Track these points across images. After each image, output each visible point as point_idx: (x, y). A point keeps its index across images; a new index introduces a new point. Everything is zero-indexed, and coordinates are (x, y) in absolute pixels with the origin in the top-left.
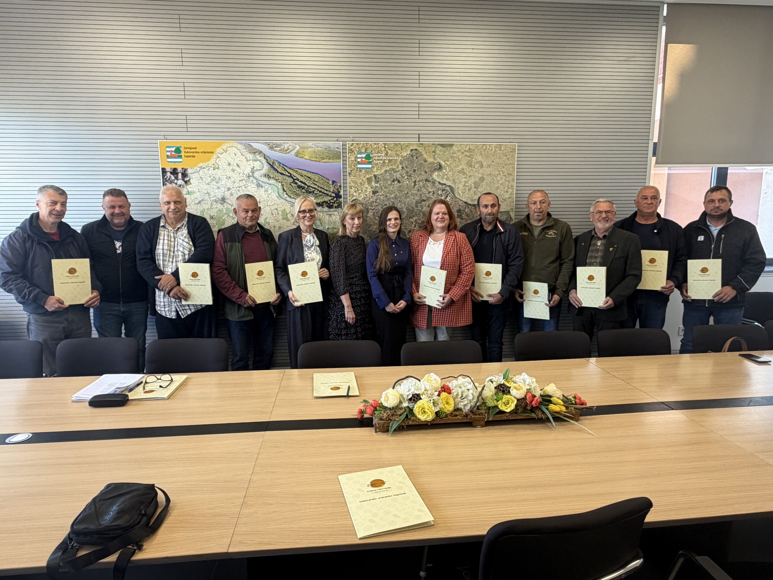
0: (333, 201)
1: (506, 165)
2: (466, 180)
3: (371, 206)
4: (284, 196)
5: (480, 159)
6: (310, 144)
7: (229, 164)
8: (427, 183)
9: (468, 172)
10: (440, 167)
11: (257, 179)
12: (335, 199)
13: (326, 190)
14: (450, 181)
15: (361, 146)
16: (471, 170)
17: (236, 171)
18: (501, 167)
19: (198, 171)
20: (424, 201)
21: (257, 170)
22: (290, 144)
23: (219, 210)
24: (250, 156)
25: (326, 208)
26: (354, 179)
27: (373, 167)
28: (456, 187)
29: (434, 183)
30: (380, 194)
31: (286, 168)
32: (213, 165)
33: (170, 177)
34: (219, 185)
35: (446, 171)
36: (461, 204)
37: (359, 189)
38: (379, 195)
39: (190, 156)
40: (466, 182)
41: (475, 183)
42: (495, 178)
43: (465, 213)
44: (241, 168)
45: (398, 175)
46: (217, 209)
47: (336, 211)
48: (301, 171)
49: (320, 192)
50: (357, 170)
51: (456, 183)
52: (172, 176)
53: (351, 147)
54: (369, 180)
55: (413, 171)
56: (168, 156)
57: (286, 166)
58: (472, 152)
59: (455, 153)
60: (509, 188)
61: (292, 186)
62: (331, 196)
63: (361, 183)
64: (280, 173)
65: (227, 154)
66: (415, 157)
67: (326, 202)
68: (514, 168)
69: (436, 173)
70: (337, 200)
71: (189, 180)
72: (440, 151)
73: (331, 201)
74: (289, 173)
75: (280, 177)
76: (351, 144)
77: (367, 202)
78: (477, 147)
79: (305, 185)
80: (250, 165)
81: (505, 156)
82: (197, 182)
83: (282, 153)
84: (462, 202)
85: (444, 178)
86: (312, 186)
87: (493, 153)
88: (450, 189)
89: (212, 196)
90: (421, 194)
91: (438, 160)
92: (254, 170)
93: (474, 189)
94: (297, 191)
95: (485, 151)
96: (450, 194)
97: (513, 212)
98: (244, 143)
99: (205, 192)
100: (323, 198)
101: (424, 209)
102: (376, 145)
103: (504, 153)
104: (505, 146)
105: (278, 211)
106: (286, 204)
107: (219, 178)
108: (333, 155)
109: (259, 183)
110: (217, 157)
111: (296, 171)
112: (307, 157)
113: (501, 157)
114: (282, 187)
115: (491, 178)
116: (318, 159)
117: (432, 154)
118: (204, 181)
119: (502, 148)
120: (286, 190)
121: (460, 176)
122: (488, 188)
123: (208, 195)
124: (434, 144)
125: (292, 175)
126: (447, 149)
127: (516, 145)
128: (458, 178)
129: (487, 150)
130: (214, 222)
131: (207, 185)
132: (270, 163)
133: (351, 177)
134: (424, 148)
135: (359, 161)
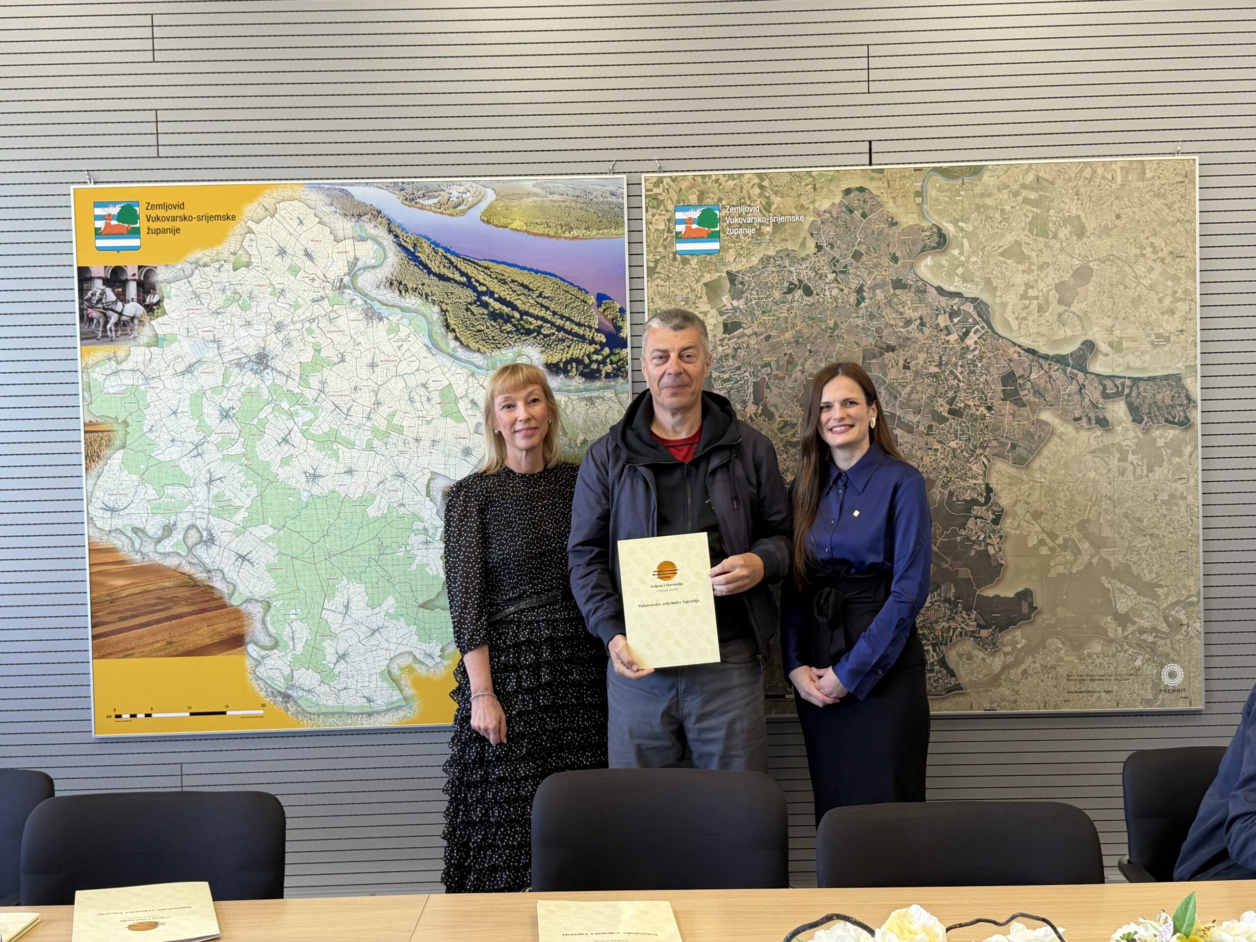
0: (600, 358)
1: (1163, 224)
3: (720, 368)
4: (448, 344)
5: (1073, 208)
6: (528, 183)
7: (282, 252)
8: (898, 292)
9: (1034, 254)
10: (942, 241)
11: (366, 295)
12: (607, 351)
13: (579, 325)
14: (977, 284)
15: (684, 185)
16: (1047, 246)
17: (301, 273)
18: (1147, 234)
19: (187, 273)
20: (891, 349)
21: (365, 268)
22: (468, 185)
23: (249, 392)
24: (346, 226)
25: (577, 378)
27: (722, 248)
28: (998, 301)
29: (922, 291)
30: (748, 332)
31: (453, 258)
32: (234, 254)
33: (103, 293)
34: (249, 315)
35: (962, 254)
36: (1016, 356)
38: (744, 335)
39: (165, 231)
40: (1028, 286)
41: (1060, 287)
42: (1127, 269)
43: (1029, 384)
44: (321, 261)
45: (804, 272)
46: (243, 389)
47: (608, 388)
48: (501, 267)
49: (560, 329)
50: (675, 259)
51: (996, 288)
52: (109, 291)
53: (656, 191)
54: (712, 289)
55: (854, 257)
56: (99, 233)
57: (453, 253)
58: (1045, 189)
59: (990, 195)
60: (1179, 300)
61: (473, 313)
62: (592, 342)
63: (687, 300)
64: (435, 274)
65: (275, 222)
66: (857, 214)
67: (579, 361)
68: (1190, 234)
69: (929, 261)
70: (612, 353)
71: (158, 303)
72: (940, 190)
73: (595, 357)
74: (463, 274)
75: (436, 287)
76: (655, 180)
78: (1061, 171)
79: (513, 310)
80: (346, 252)
81: (1159, 196)
82: (184, 307)
83: (442, 213)
84: (1017, 348)
85: (957, 274)
86: (536, 312)
87: (1118, 189)
88: (975, 308)
89: (228, 349)
90: (880, 328)
91: (935, 220)
92: (356, 269)
93: (1057, 305)
94: (488, 328)
95: (1089, 182)
96: (977, 327)
97: (1196, 377)
98: (326, 186)
99: (206, 337)
100: (569, 347)
101: (892, 374)
102: (734, 179)
103: (1155, 189)
104: (1156, 166)
105: (430, 390)
106: (453, 368)
107: (251, 293)
108: (600, 214)
109: (372, 307)
110: (246, 230)
111: (486, 268)
112: (517, 224)
113: (1145, 201)
114: (442, 318)
115: (1115, 269)
116: (554, 229)
117: (913, 202)
118: (206, 305)
119: (1148, 171)
120: (454, 327)
121: (1009, 267)
122: (1104, 302)
123: (216, 346)
124: (920, 169)
125: (473, 280)
126: (963, 184)
127: (1194, 160)
128: (1001, 273)
129: (1098, 180)
130: (232, 428)
131: (215, 315)
132: (406, 244)
133: (656, 282)
134: (886, 184)
135: (681, 232)
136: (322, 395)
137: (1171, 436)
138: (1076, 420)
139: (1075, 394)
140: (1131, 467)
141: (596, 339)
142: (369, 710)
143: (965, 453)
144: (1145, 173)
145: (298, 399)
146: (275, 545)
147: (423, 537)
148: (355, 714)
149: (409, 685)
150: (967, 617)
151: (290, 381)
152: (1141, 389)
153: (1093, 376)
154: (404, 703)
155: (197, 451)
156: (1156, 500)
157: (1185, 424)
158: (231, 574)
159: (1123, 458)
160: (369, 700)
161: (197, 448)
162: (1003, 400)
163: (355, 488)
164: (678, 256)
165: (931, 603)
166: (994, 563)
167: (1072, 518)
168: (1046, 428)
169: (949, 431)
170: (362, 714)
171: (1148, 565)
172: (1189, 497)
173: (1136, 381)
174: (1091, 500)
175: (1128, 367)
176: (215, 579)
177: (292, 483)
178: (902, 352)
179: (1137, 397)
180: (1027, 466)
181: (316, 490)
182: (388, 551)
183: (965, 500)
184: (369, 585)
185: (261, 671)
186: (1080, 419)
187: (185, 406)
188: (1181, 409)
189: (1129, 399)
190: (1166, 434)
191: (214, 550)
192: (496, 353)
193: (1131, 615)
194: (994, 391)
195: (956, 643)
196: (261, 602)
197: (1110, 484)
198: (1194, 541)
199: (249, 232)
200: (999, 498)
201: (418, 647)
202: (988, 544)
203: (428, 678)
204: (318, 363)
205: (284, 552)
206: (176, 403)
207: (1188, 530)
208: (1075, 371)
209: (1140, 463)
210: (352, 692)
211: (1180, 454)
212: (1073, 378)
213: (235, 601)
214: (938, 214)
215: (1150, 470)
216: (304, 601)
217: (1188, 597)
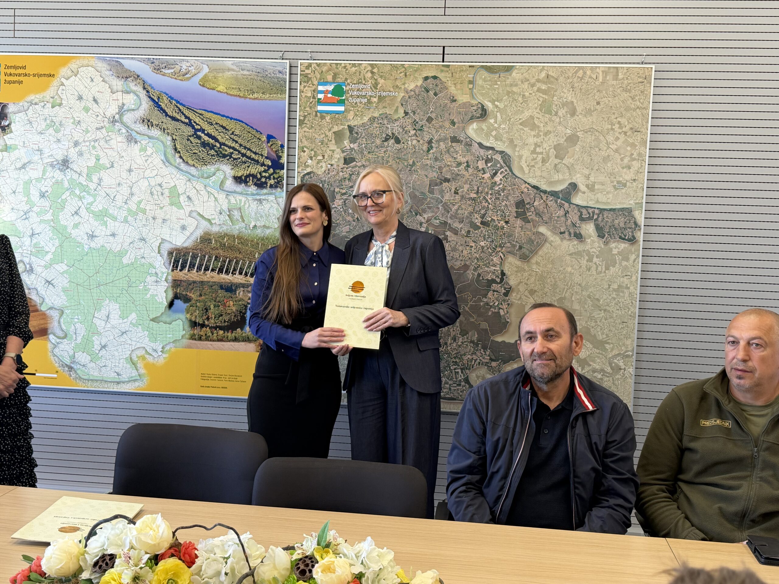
0: (267, 175)
1: (628, 109)
2: (539, 140)
3: (340, 186)
4: (175, 160)
5: (569, 96)
6: (229, 62)
7: (80, 98)
8: (454, 144)
9: (542, 125)
10: (483, 113)
11: (128, 127)
12: (271, 171)
13: (255, 153)
14: (504, 143)
15: (325, 69)
16: (550, 120)
17: (91, 111)
18: (616, 115)
19: (26, 108)
20: (447, 180)
21: (128, 111)
22: (192, 62)
23: (57, 182)
24: (118, 84)
25: (252, 186)
26: (310, 133)
27: (346, 110)
28: (517, 154)
29: (469, 145)
30: (359, 164)
31: (181, 107)
32: (53, 98)
34: (60, 135)
35: (496, 122)
36: (526, 190)
37: (318, 152)
38: (356, 166)
39: (14, 82)
40: (537, 146)
41: (557, 147)
42: (601, 138)
43: (533, 208)
44: (102, 105)
45: (395, 128)
46: (53, 180)
47: (271, 194)
48: (210, 115)
50: (316, 115)
51: (516, 146)
53: (307, 71)
54: (338, 136)
55: (427, 120)
57: (181, 104)
58: (551, 83)
59: (516, 85)
60: (634, 159)
61: (191, 142)
62: (263, 165)
63: (322, 142)
64: (170, 117)
65: (77, 79)
66: (431, 93)
67: (254, 176)
68: (645, 117)
69: (475, 125)
70: (274, 172)
71: (8, 126)
72: (485, 80)
73: (264, 174)
74: (186, 117)
75: (170, 124)
76: (306, 65)
77: (332, 180)
78: (563, 72)
79: (216, 141)
80: (118, 100)
81: (626, 91)
82: (22, 129)
83: (176, 79)
84: (527, 185)
85: (492, 135)
86: (229, 144)
87: (599, 85)
88: (502, 157)
89: (46, 155)
90: (441, 167)
91: (480, 100)
92: (123, 110)
93: (554, 159)
94: (200, 152)
95: (581, 80)
96: (502, 170)
97: (642, 210)
98: (108, 59)
99: (34, 147)
100: (248, 167)
101: (447, 197)
102: (356, 67)
103: (624, 86)
104: (625, 71)
105: (163, 188)
106: (178, 176)
107: (61, 122)
108: (272, 85)
109: (131, 135)
110: (60, 84)
111: (200, 114)
112: (221, 88)
113: (616, 93)
114: (173, 144)
115: (593, 138)
116: (243, 93)
117: (468, 87)
118: (35, 128)
119: (620, 74)
120: (179, 150)
121: (526, 133)
122: (585, 159)
123: (39, 153)
124: (473, 66)
125: (192, 121)
126: (500, 77)
127: (652, 68)
128: (520, 136)
129: (587, 79)
130: (46, 203)
131: (40, 135)
132: (153, 97)
133: (304, 130)
134: (451, 75)
135: (321, 99)
136: (99, 186)
137: (623, 247)
138: (561, 233)
139: (562, 216)
140: (595, 266)
141: (265, 163)
142: (118, 380)
143: (489, 250)
144: (618, 75)
145: (85, 189)
146: (68, 276)
147: (154, 278)
148: (109, 382)
149: (142, 367)
150: (484, 353)
151: (81, 177)
152: (605, 216)
153: (574, 206)
154: (138, 378)
155: (26, 216)
156: (609, 288)
157: (632, 240)
158: (42, 292)
159: (590, 260)
160: (118, 374)
161: (26, 214)
162: (515, 217)
163: (115, 245)
164: (318, 114)
165: (462, 342)
166: (503, 321)
167: (554, 296)
168: (542, 237)
169: (480, 235)
170: (114, 382)
171: (601, 329)
172: (631, 288)
173: (602, 210)
174: (567, 285)
175: (598, 202)
176: (32, 294)
177: (79, 239)
178: (454, 183)
179: (602, 221)
180: (528, 261)
181: (93, 245)
182: (134, 285)
183: (487, 279)
184: (122, 305)
185: (56, 351)
186: (564, 233)
187: (20, 189)
188: (631, 230)
189: (596, 222)
190: (619, 246)
191: (33, 276)
192: (204, 168)
193: (588, 360)
194: (511, 212)
195: (475, 369)
196: (58, 310)
197: (580, 275)
198: (633, 317)
199: (62, 85)
200: (509, 279)
201: (149, 345)
202: (500, 308)
203: (153, 364)
204: (98, 167)
205: (72, 281)
206: (15, 186)
207: (629, 308)
208: (563, 202)
209: (600, 263)
210: (109, 369)
211: (627, 260)
212: (561, 206)
213: (43, 308)
214: (482, 96)
215: (607, 268)
216: (83, 311)
217: (626, 352)
